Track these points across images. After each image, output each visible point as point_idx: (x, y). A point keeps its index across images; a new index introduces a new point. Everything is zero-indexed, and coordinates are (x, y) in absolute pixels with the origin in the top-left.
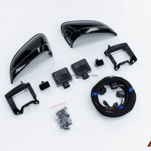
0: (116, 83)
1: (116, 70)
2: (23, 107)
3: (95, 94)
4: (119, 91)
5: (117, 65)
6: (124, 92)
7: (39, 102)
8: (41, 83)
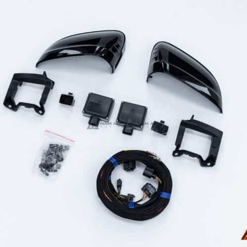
0: (153, 170)
1: (174, 155)
2: (20, 104)
4: (150, 184)
6: (154, 191)
7: (42, 114)
8: (67, 94)
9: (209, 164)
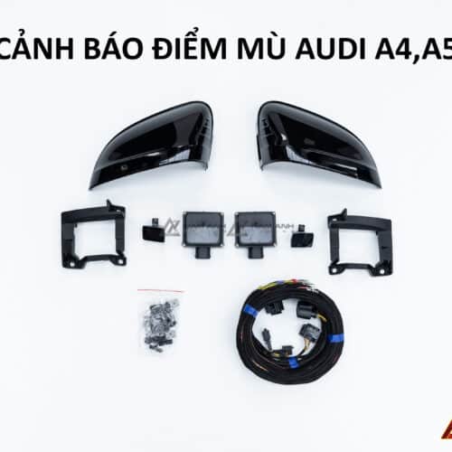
0: (310, 307)
1: (331, 273)
2: (87, 259)
3: (251, 311)
4: (309, 325)
5: (339, 263)
6: (318, 334)
7: (124, 264)
8: (150, 224)
9: (382, 272)
